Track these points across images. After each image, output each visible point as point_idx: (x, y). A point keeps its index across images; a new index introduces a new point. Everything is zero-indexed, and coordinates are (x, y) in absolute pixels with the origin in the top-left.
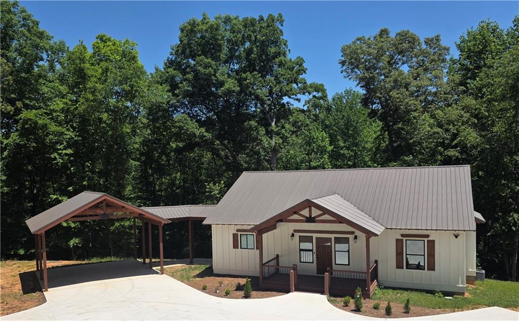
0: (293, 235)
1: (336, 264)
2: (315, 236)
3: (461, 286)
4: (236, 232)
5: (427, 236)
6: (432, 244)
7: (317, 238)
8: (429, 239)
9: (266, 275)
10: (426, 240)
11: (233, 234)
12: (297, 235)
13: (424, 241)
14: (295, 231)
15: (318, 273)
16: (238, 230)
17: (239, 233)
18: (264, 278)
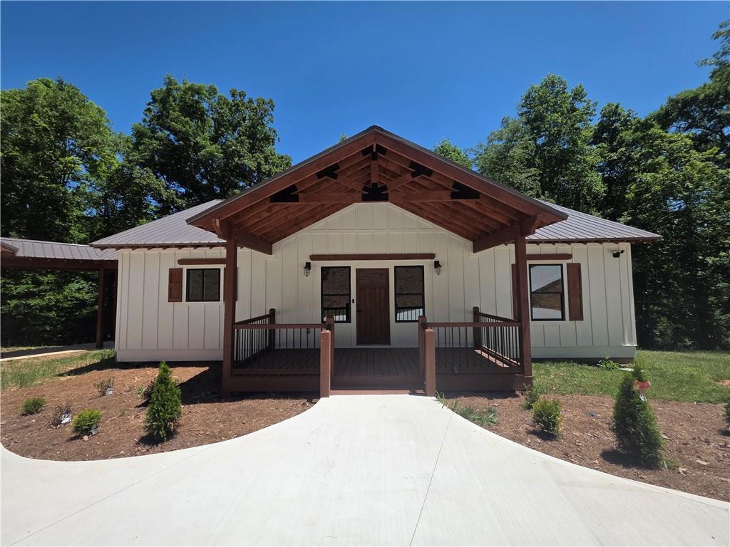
0: (308, 266)
1: (397, 321)
2: (355, 265)
3: (628, 345)
4: (178, 266)
5: (569, 256)
6: (575, 270)
7: (358, 271)
8: (569, 261)
9: (243, 355)
10: (565, 262)
11: (171, 270)
12: (318, 266)
13: (562, 265)
14: (314, 257)
15: (358, 343)
16: (182, 262)
17: (185, 267)
18: (236, 364)
